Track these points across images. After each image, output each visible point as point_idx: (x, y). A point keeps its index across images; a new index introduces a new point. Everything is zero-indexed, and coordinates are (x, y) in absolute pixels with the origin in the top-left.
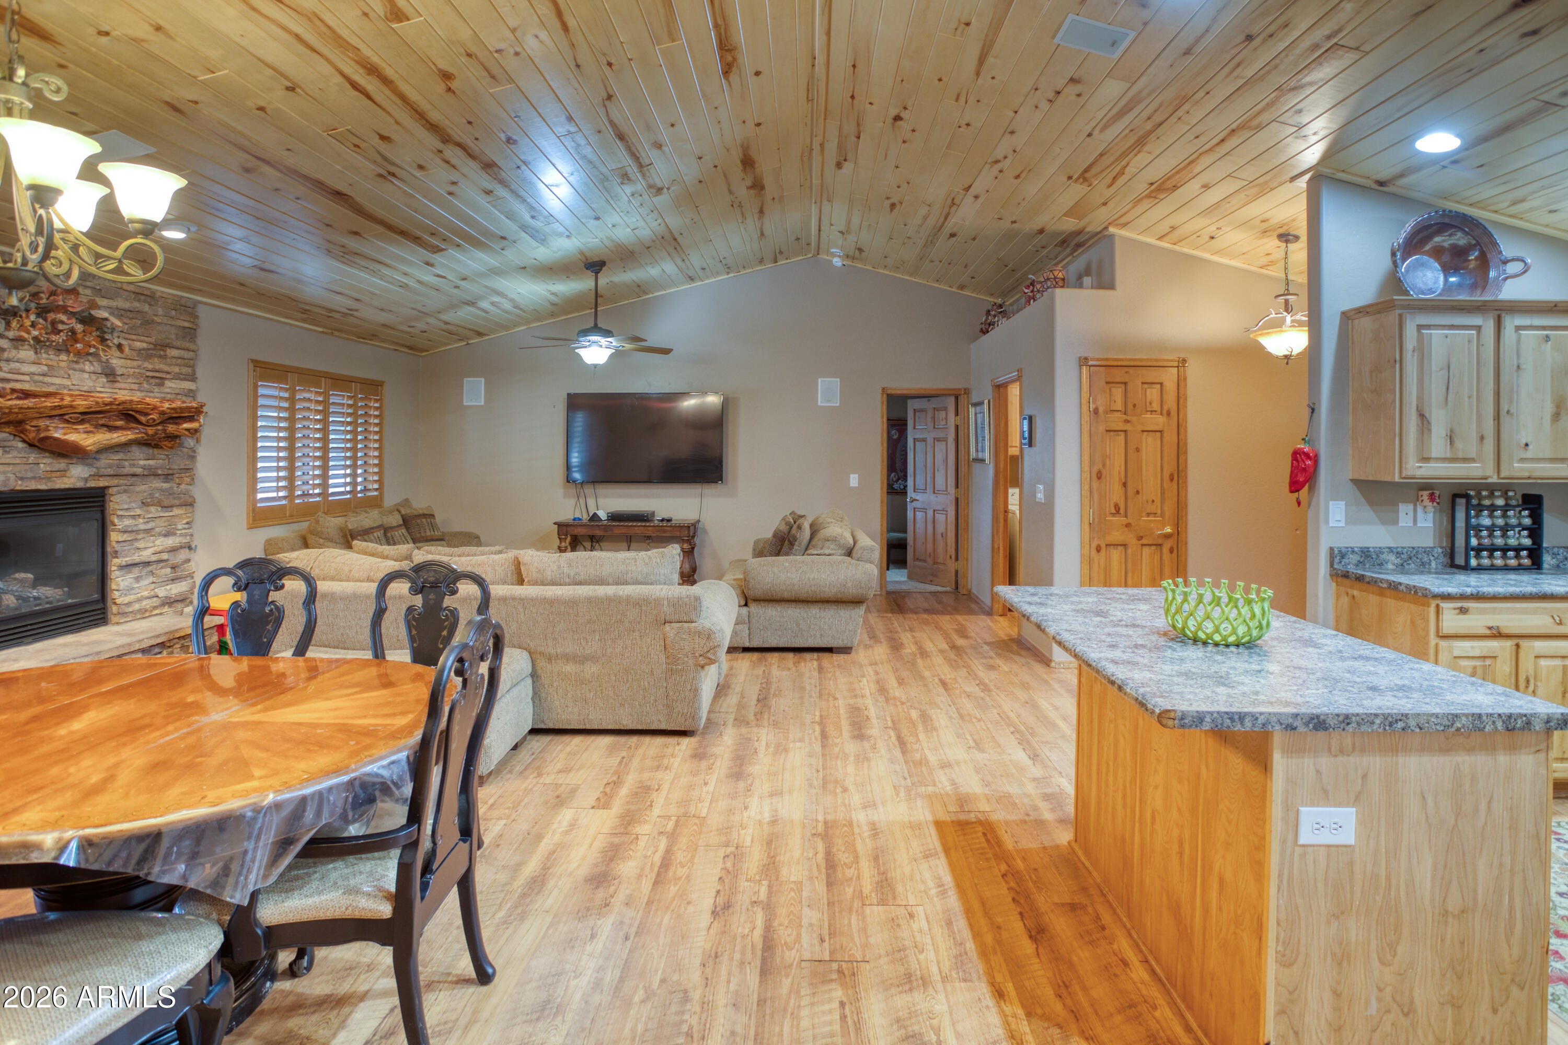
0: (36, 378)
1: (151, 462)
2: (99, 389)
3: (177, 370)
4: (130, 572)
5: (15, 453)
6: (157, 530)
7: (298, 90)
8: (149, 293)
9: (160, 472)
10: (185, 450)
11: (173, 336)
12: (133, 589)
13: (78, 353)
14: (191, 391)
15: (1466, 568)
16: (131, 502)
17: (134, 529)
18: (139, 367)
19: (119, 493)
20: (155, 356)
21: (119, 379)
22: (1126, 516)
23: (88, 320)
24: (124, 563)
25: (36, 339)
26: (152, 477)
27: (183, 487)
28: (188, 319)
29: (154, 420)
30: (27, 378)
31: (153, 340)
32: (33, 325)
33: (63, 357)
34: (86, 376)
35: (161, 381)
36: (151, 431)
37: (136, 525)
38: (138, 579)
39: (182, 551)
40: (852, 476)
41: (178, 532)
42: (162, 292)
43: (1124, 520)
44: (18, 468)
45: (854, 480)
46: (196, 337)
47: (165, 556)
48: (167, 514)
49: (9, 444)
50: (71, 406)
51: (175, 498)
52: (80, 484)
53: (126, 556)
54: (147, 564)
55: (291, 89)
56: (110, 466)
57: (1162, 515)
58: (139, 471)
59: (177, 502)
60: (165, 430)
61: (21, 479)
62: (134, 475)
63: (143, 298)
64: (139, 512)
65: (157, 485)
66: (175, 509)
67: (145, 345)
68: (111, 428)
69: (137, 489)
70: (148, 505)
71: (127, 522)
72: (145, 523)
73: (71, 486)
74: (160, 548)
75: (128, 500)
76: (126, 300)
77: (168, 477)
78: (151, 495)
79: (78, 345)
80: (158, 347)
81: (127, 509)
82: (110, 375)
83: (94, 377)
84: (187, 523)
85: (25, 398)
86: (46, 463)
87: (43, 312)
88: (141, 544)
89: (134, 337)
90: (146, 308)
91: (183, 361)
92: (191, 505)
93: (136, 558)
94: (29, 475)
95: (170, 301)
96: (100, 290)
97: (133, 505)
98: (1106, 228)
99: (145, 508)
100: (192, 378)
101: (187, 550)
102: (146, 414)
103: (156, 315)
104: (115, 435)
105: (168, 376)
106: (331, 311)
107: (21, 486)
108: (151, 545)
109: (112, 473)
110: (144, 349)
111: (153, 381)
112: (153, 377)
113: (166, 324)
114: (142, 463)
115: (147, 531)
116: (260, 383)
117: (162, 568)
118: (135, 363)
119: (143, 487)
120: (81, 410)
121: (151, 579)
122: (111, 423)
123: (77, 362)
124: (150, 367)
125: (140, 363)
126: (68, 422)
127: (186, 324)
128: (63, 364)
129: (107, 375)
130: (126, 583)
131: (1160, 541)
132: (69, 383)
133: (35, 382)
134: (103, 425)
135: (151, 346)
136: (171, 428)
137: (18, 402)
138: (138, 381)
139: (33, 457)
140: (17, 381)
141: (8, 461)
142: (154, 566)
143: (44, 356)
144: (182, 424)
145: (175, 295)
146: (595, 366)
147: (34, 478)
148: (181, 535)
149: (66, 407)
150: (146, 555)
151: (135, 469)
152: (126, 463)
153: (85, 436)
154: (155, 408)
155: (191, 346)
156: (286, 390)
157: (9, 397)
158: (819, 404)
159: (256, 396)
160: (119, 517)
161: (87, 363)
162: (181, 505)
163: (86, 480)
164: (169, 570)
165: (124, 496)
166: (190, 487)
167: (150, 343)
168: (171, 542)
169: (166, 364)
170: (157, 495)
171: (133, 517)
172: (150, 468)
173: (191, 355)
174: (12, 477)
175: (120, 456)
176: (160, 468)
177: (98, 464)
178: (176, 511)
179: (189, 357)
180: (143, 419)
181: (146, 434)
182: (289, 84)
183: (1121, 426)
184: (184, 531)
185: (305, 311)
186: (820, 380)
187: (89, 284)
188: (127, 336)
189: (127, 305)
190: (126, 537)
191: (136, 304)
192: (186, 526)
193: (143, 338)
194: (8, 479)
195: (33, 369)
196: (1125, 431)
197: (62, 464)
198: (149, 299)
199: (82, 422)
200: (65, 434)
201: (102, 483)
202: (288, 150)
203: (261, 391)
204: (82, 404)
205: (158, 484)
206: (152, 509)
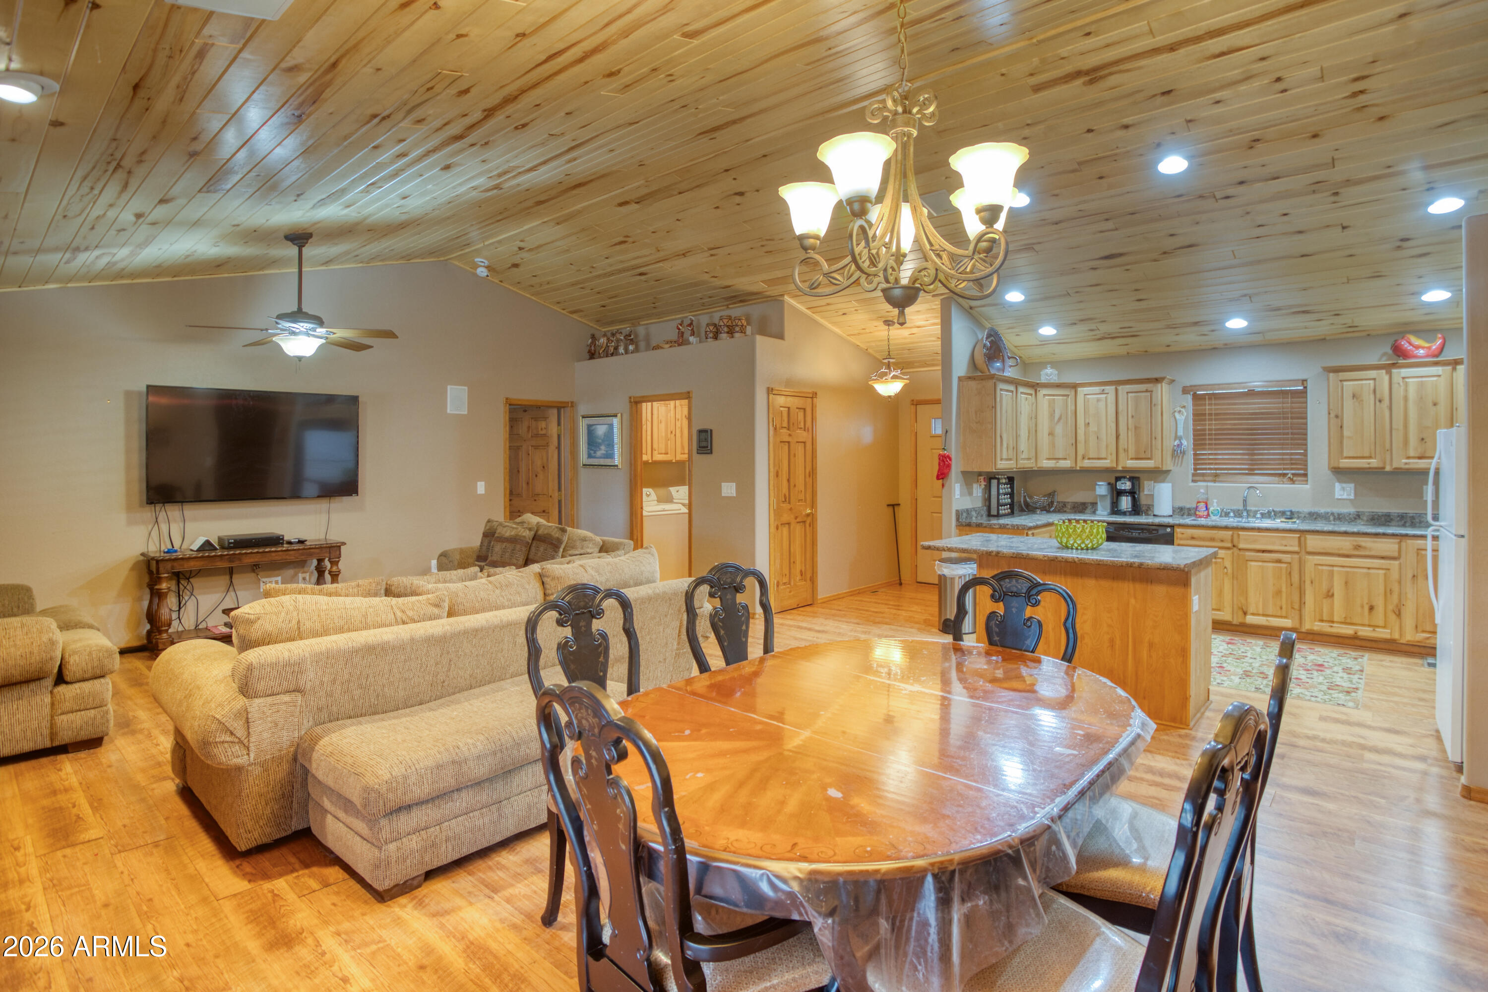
15: (998, 516)
22: (789, 503)
40: (479, 483)
43: (789, 506)
45: (481, 488)
57: (805, 501)
98: (783, 295)
131: (805, 519)
146: (300, 359)
158: (448, 411)
183: (787, 439)
186: (449, 387)
196: (789, 442)
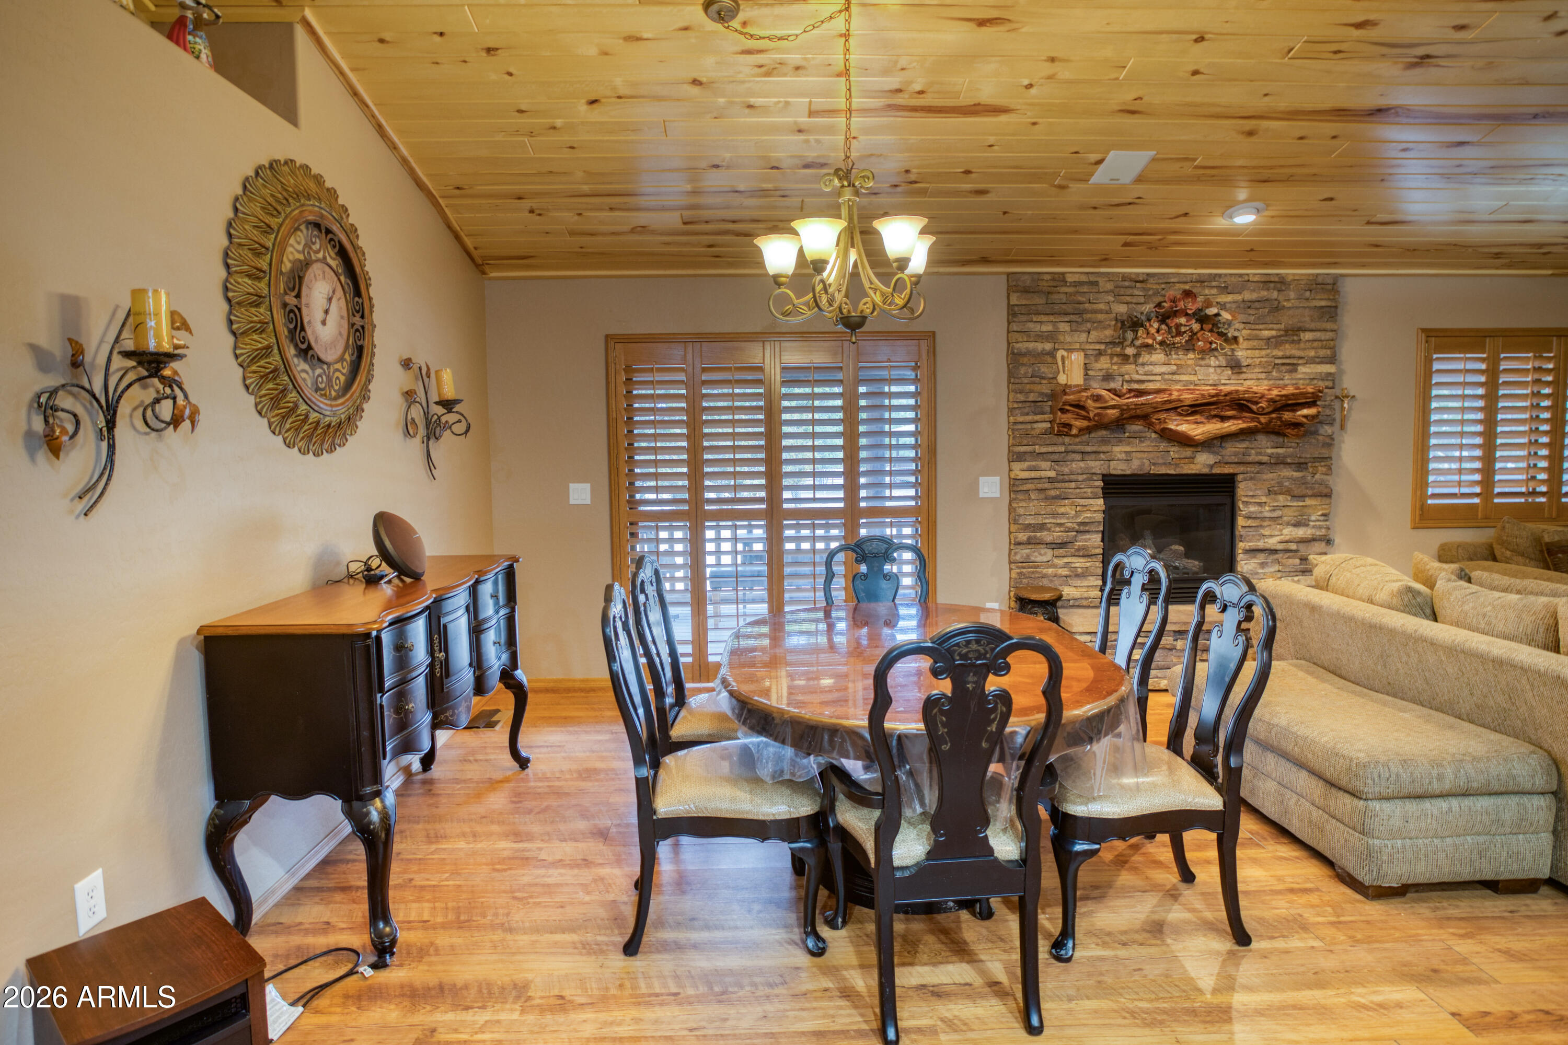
0: (1166, 377)
1: (1280, 451)
2: (1223, 382)
3: (1312, 353)
4: (1255, 557)
5: (1148, 443)
6: (1285, 519)
7: (1206, 36)
8: (1276, 279)
9: (1289, 460)
10: (1320, 438)
11: (1307, 319)
12: (1257, 573)
13: (1202, 351)
14: (1330, 374)
16: (1256, 489)
17: (1259, 515)
18: (1267, 356)
19: (1245, 480)
20: (1287, 342)
21: (1244, 370)
23: (1203, 319)
24: (1247, 548)
25: (1162, 343)
26: (1282, 466)
27: (1317, 476)
28: (1326, 296)
29: (1263, 408)
30: (1159, 378)
31: (1282, 326)
32: (1158, 331)
33: (1191, 355)
34: (1212, 370)
35: (1293, 368)
36: (1263, 419)
37: (1261, 512)
38: (1263, 565)
39: (1317, 544)
41: (1312, 523)
42: (1294, 275)
44: (1152, 455)
46: (1336, 314)
47: (1293, 546)
48: (1295, 504)
49: (1144, 435)
50: (1179, 400)
51: (1307, 488)
52: (1206, 471)
53: (1250, 541)
54: (1275, 551)
55: (1201, 39)
56: (1236, 454)
58: (1265, 459)
59: (1310, 492)
60: (1280, 418)
61: (1154, 464)
62: (1261, 463)
63: (1272, 285)
64: (1264, 499)
65: (1287, 474)
66: (1307, 499)
67: (1274, 333)
68: (1223, 419)
69: (1265, 477)
70: (1276, 494)
71: (1253, 509)
72: (1271, 511)
73: (1197, 472)
74: (1287, 538)
75: (1253, 487)
76: (1254, 291)
77: (1300, 466)
78: (1280, 484)
79: (1200, 343)
80: (1290, 332)
81: (1253, 496)
82: (1236, 367)
83: (1219, 370)
84: (1323, 515)
85: (1141, 396)
86: (1175, 452)
87: (1164, 319)
88: (1266, 532)
89: (1261, 327)
90: (1275, 294)
91: (1320, 344)
92: (1328, 495)
93: (1261, 544)
94: (1161, 461)
95: (1303, 282)
96: (1226, 287)
97: (1259, 492)
99: (1272, 496)
100: (1332, 360)
101: (1323, 544)
102: (1257, 403)
103: (1289, 300)
104: (1226, 425)
105: (1300, 361)
106: (1540, 246)
107: (1155, 470)
108: (1277, 533)
109: (1236, 460)
110: (1273, 337)
111: (1284, 368)
112: (1283, 364)
113: (1297, 308)
114: (1269, 451)
115: (1271, 518)
116: (1435, 356)
117: (1288, 558)
118: (1264, 353)
119: (1271, 475)
120: (1188, 403)
121: (1277, 567)
122: (1222, 413)
123: (1203, 359)
124: (1280, 354)
125: (1269, 351)
126: (1181, 415)
127: (1323, 303)
128: (1190, 362)
129: (1232, 368)
130: (1250, 567)
132: (1196, 379)
133: (1165, 380)
134: (1215, 416)
135: (1282, 333)
136: (1287, 416)
137: (1134, 400)
138: (1266, 370)
139: (1163, 446)
140: (1150, 381)
141: (1142, 449)
142: (1281, 555)
143: (1174, 356)
144: (1297, 411)
145: (1309, 275)
147: (1165, 464)
148: (1314, 527)
149: (1174, 401)
150: (1272, 542)
151: (1261, 457)
152: (1253, 452)
153: (1194, 426)
154: (1263, 396)
155: (1329, 326)
156: (1482, 360)
157: (1128, 396)
159: (1429, 373)
160: (1245, 503)
161: (1213, 358)
162: (1314, 496)
163: (1212, 467)
164: (1297, 561)
165: (1250, 483)
166: (1328, 477)
167: (1279, 330)
168: (1301, 532)
169: (1299, 349)
170: (1287, 484)
171: (1260, 504)
172: (1278, 456)
173: (1330, 335)
174: (1147, 462)
175: (1245, 445)
176: (1289, 456)
177: (1224, 452)
178: (1308, 502)
179: (1327, 337)
180: (1254, 407)
181: (1259, 422)
182: (1194, 37)
184: (1318, 523)
185: (1497, 256)
187: (1214, 284)
188: (1253, 327)
189: (1254, 296)
190: (1250, 523)
191: (1264, 293)
192: (1322, 518)
193: (1271, 326)
194: (1143, 464)
195: (1164, 369)
197: (1188, 452)
198: (1279, 285)
199: (1193, 413)
200: (1177, 425)
201: (1227, 470)
202: (1266, 95)
203: (1436, 366)
204: (1188, 398)
205: (1287, 472)
206: (1281, 498)
